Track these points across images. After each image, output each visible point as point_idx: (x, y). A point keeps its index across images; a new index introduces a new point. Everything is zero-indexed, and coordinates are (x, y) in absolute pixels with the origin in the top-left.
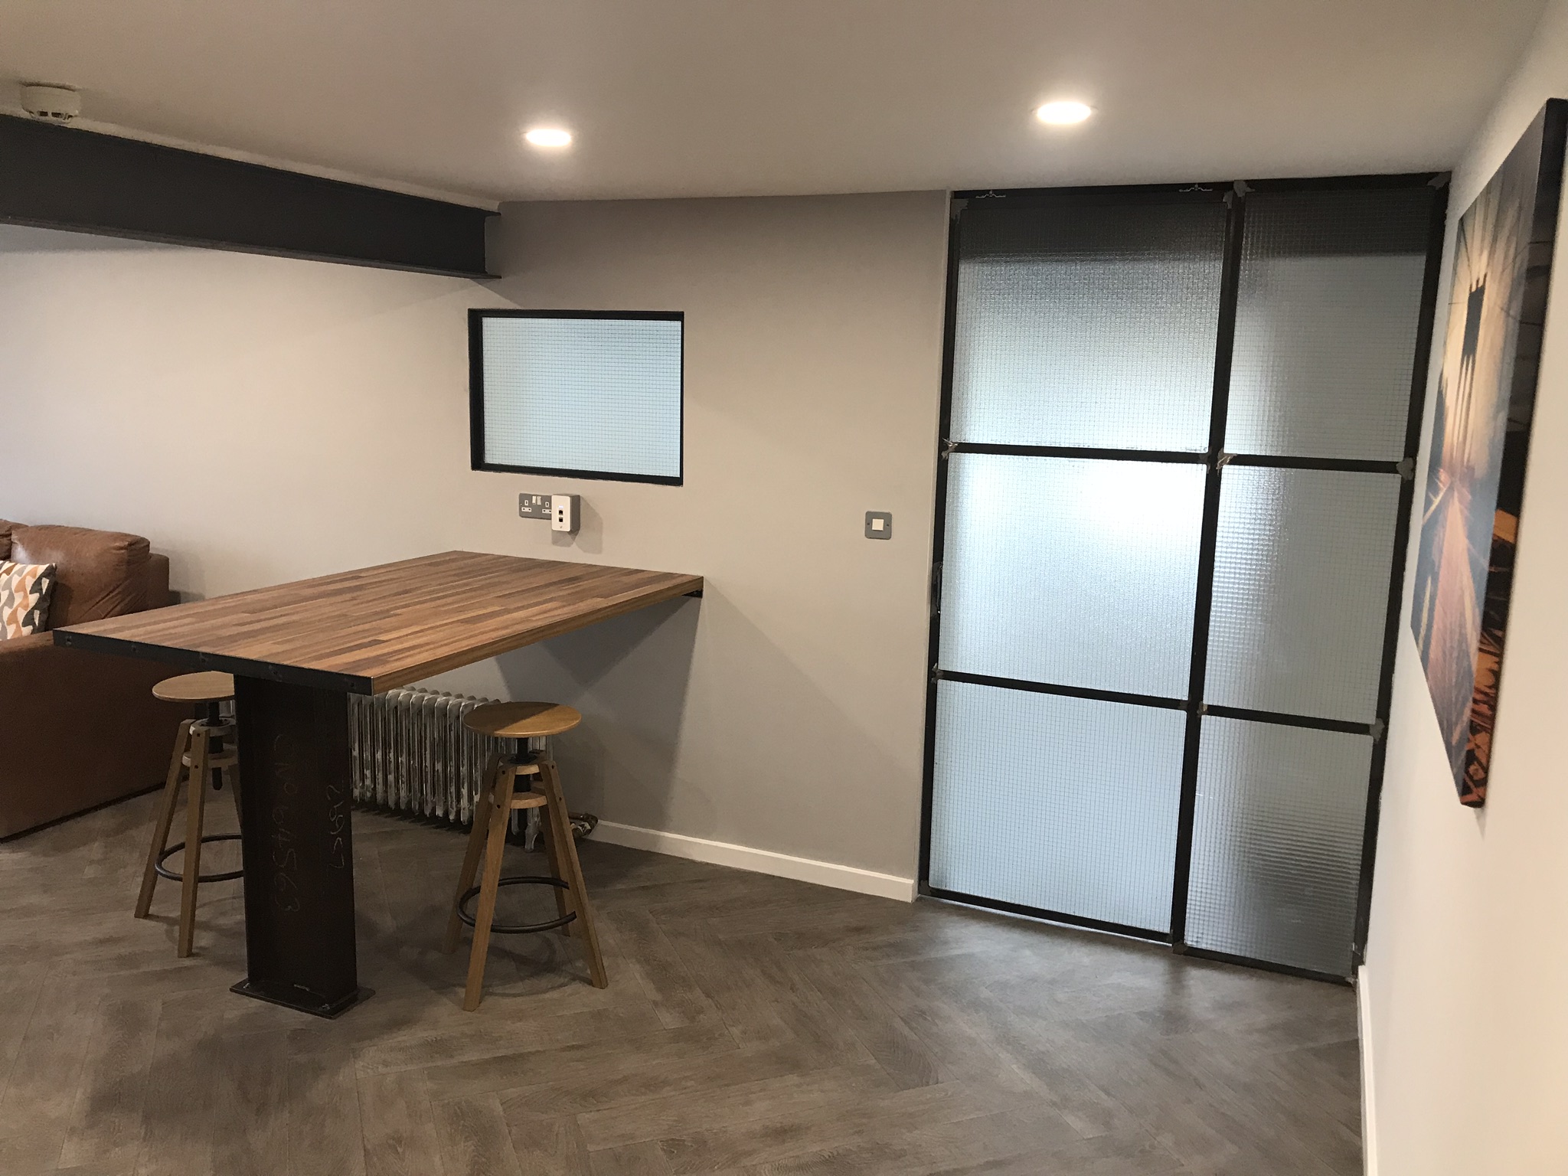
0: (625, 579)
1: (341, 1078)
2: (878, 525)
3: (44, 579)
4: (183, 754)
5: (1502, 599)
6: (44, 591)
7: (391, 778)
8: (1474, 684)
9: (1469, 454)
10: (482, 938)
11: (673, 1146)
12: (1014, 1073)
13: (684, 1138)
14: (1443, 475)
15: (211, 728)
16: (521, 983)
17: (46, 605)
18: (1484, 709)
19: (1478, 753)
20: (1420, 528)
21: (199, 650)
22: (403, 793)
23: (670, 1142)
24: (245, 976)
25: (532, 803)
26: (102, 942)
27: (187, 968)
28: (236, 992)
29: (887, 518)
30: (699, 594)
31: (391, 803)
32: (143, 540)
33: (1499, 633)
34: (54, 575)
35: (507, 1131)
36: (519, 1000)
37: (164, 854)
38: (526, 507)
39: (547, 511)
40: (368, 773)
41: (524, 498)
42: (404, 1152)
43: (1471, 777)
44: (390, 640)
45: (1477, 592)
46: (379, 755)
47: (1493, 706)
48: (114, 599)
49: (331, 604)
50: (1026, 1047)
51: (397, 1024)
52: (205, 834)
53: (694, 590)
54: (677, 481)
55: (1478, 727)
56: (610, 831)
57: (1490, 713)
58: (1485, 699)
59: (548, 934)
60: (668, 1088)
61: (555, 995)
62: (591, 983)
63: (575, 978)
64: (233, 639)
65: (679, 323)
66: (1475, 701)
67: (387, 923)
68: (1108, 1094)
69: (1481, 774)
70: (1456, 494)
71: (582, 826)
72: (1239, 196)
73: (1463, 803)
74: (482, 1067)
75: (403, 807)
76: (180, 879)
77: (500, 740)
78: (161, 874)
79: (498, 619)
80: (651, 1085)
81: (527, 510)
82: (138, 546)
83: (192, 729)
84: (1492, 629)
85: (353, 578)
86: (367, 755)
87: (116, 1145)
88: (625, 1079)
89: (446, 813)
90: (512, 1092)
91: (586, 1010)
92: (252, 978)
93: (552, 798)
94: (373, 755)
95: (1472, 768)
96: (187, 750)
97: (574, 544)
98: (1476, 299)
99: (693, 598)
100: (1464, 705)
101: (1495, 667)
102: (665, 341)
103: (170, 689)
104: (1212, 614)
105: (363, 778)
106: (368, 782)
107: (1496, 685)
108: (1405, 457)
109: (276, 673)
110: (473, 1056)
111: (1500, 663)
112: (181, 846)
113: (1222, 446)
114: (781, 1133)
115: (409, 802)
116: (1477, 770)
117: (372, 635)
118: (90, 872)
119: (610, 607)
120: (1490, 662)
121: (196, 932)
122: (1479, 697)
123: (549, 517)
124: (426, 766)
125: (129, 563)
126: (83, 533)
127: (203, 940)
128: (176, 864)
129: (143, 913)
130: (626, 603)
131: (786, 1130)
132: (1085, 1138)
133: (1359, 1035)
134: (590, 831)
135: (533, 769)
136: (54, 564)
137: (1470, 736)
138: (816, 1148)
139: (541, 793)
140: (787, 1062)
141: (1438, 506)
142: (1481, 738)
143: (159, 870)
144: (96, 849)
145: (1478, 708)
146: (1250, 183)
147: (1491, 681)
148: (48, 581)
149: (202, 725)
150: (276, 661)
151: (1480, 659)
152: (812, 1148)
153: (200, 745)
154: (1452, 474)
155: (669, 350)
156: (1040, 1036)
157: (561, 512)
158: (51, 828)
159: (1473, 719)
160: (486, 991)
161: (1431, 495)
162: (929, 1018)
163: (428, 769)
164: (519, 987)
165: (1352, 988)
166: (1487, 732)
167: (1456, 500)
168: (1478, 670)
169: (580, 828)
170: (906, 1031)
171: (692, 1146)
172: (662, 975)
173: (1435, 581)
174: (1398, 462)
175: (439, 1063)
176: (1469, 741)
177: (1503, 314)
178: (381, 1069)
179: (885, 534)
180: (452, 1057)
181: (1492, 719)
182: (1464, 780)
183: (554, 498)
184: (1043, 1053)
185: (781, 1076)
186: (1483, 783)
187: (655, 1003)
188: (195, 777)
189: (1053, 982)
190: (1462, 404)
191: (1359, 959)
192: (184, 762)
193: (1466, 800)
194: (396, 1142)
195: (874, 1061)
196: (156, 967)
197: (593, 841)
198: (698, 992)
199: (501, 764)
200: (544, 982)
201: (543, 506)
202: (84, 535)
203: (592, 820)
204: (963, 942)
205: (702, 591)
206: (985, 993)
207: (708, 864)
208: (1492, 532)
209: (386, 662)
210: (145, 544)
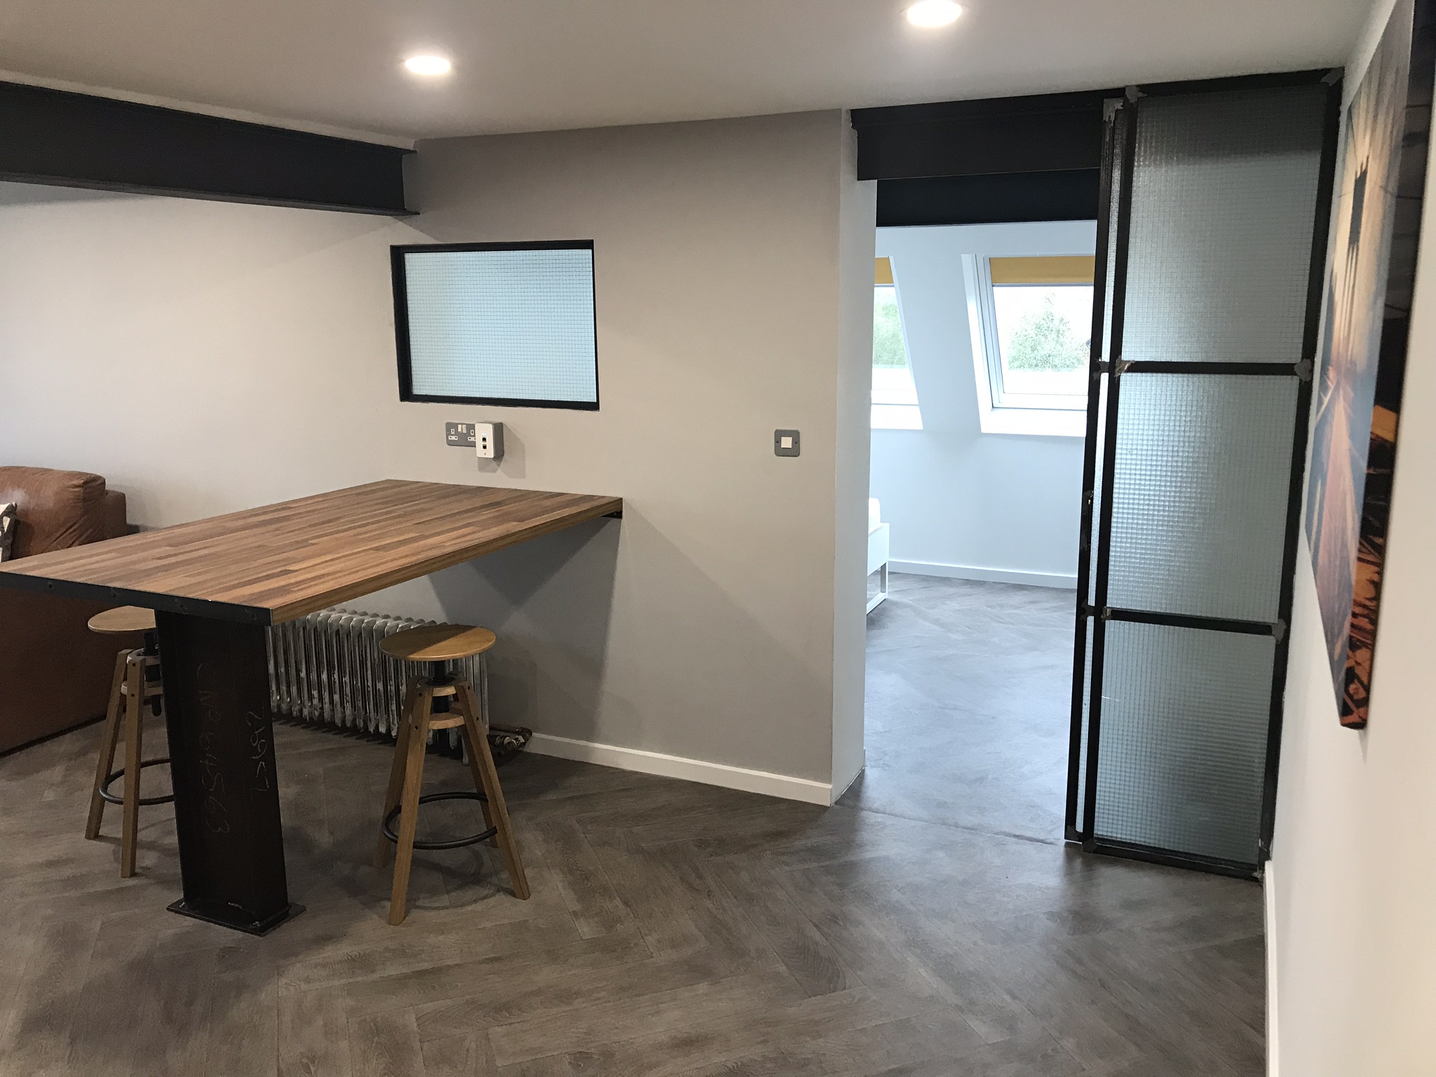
0: (548, 503)
1: (263, 995)
2: (787, 442)
3: (5, 518)
4: (121, 683)
5: (1382, 503)
6: (6, 529)
7: (336, 697)
8: (1353, 596)
9: (1353, 348)
10: (405, 854)
11: (580, 1059)
12: (923, 978)
13: (593, 1050)
14: (1332, 373)
15: (145, 657)
16: (447, 896)
17: (10, 541)
18: (1364, 623)
19: (1358, 671)
20: (1314, 430)
21: (109, 585)
22: (348, 712)
23: (578, 1055)
24: (181, 896)
25: (450, 723)
26: (50, 864)
27: (129, 888)
28: (172, 911)
29: (795, 435)
30: (619, 515)
31: (338, 722)
32: (100, 477)
33: (1379, 541)
34: (15, 514)
35: (419, 1047)
36: (443, 913)
37: (110, 778)
38: (452, 435)
39: (472, 439)
40: (315, 693)
41: (450, 426)
42: (316, 1071)
43: (1351, 697)
44: (300, 570)
45: (1357, 495)
46: (324, 677)
47: (1374, 621)
48: (72, 535)
49: (255, 535)
50: (934, 951)
51: (324, 939)
52: (144, 760)
53: (614, 511)
54: (594, 406)
55: (1358, 643)
56: (543, 743)
57: (1369, 627)
58: (1366, 612)
59: (476, 846)
60: (581, 1000)
61: (478, 907)
62: (513, 894)
63: (500, 890)
64: (148, 573)
65: (591, 251)
66: (1354, 615)
67: (324, 839)
68: (1014, 997)
69: (1362, 694)
70: (1341, 392)
71: (516, 739)
72: (1131, 101)
73: (1343, 725)
74: (401, 982)
75: (349, 725)
76: (121, 803)
77: (416, 663)
78: (107, 799)
79: (411, 546)
80: (567, 996)
81: (453, 438)
82: (95, 484)
83: (129, 658)
84: (1371, 537)
85: (283, 509)
86: (314, 676)
87: (40, 1067)
88: (538, 992)
89: (389, 730)
90: (429, 1007)
91: (506, 921)
92: (187, 897)
93: (469, 718)
94: (319, 676)
95: (1352, 687)
96: (125, 679)
97: (499, 470)
98: (1360, 183)
99: (615, 519)
100: (1344, 619)
101: (1376, 578)
102: (578, 270)
103: (103, 622)
104: (1114, 520)
105: (311, 697)
106: (316, 701)
107: (1377, 598)
108: (1303, 358)
109: (182, 606)
110: (393, 970)
111: (1381, 573)
112: (121, 773)
113: (1120, 353)
114: (686, 1044)
115: (354, 720)
116: (1357, 689)
117: (283, 566)
118: (49, 795)
119: (526, 529)
120: (1370, 572)
121: (138, 853)
122: (1358, 610)
123: (473, 445)
124: (368, 686)
125: (85, 500)
126: (43, 473)
127: (147, 859)
128: (118, 788)
129: (93, 834)
130: (543, 526)
131: (692, 1041)
132: (989, 1043)
133: (1265, 931)
134: (524, 744)
135: (450, 691)
136: (14, 504)
137: (1350, 653)
138: (722, 1058)
139: (459, 713)
140: (697, 971)
141: (1326, 408)
142: (1362, 654)
143: (104, 796)
144: (57, 773)
145: (1358, 621)
146: (1142, 88)
147: (1371, 594)
148: (9, 519)
149: (139, 655)
150: (181, 594)
151: (1359, 569)
152: (718, 1059)
153: (135, 674)
154: (1338, 372)
155: (581, 278)
156: (949, 939)
157: (484, 439)
158: (18, 753)
159: (1353, 635)
160: (411, 903)
161: (1322, 395)
162: (841, 923)
163: (370, 689)
164: (445, 899)
165: (1260, 883)
166: (1367, 648)
167: (1341, 399)
168: (1357, 582)
169: (515, 742)
170: (817, 936)
171: (599, 1059)
172: (584, 884)
173: (1324, 484)
174: (1295, 364)
175: (360, 979)
176: (1348, 657)
177: (1382, 193)
178: (304, 986)
179: (794, 452)
180: (374, 971)
181: (1373, 634)
182: (1344, 699)
183: (477, 426)
184: (951, 956)
185: (691, 985)
186: (1365, 702)
187: (575, 913)
188: (133, 706)
189: (964, 883)
190: (1348, 293)
191: (1265, 855)
192: (122, 691)
193: (1346, 722)
194: (311, 1060)
195: (784, 968)
196: (99, 887)
197: (529, 754)
198: (618, 902)
199: (419, 686)
200: (469, 894)
201: (468, 434)
202: (43, 475)
203: (527, 733)
204: (879, 845)
205: (621, 512)
206: (896, 896)
207: (636, 772)
208: (1370, 430)
209: (289, 592)
210: (100, 482)
